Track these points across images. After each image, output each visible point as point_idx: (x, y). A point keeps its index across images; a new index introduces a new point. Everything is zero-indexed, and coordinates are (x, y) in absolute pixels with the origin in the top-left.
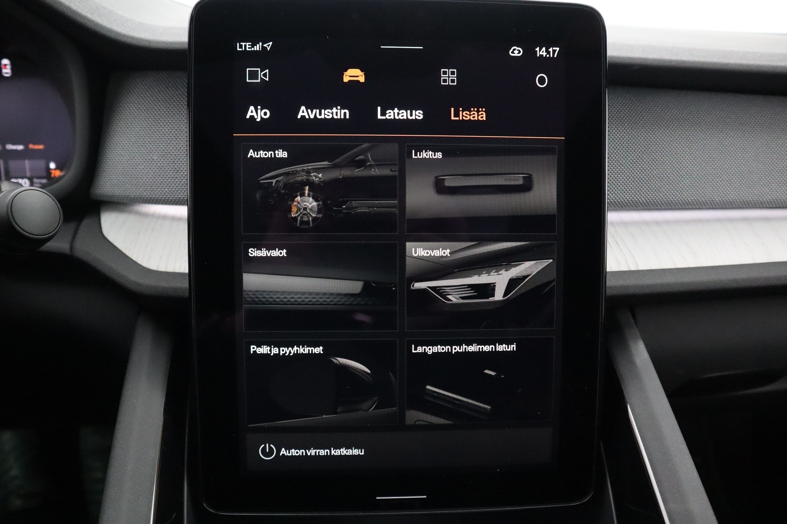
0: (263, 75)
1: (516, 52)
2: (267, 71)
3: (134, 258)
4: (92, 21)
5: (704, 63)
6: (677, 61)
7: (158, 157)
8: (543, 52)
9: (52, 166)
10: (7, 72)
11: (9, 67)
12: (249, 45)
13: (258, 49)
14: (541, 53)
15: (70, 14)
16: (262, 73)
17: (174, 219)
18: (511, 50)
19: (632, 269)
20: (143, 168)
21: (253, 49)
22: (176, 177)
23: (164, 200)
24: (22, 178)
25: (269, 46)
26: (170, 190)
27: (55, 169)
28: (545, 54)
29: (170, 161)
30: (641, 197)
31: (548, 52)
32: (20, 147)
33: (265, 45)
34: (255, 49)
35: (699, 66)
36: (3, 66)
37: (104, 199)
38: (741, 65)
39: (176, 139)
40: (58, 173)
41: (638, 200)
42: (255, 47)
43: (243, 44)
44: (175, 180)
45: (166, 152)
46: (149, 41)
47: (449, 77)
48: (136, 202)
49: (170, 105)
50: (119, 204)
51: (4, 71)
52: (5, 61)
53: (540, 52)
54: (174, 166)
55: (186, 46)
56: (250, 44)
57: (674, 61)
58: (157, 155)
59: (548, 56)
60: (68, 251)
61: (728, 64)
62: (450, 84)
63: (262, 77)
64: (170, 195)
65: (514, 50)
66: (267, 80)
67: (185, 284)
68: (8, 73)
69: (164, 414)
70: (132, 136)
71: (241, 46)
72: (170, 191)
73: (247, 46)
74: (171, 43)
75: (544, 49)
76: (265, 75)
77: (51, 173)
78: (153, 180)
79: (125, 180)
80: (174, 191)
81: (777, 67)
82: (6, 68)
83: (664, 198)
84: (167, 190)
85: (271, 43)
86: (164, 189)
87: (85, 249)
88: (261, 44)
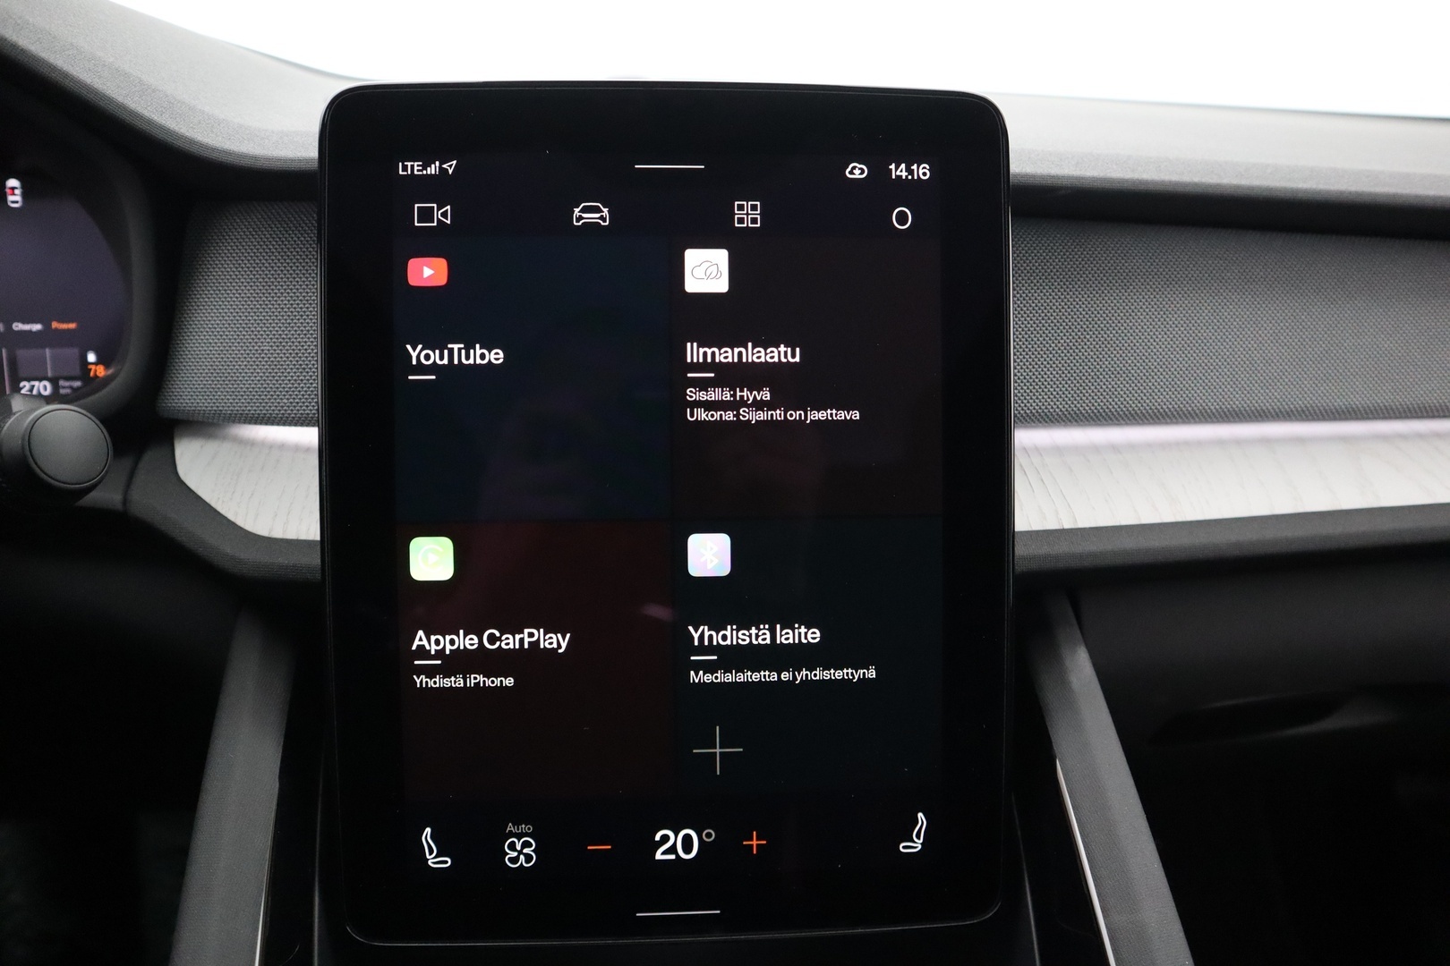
0: (443, 214)
1: (857, 172)
2: (449, 207)
3: (231, 517)
4: (162, 128)
5: (1177, 184)
6: (1134, 182)
7: (271, 346)
8: (901, 171)
9: (91, 357)
10: (15, 199)
11: (17, 192)
12: (418, 166)
13: (433, 172)
14: (898, 173)
15: (124, 116)
16: (440, 212)
17: (297, 449)
18: (849, 169)
19: (1067, 526)
20: (246, 365)
21: (425, 172)
22: (302, 380)
23: (281, 418)
24: (40, 380)
25: (451, 166)
26: (292, 400)
27: (95, 364)
28: (904, 174)
29: (291, 354)
30: (1084, 405)
31: (910, 172)
32: (37, 327)
33: (445, 166)
34: (429, 173)
35: (1170, 189)
36: (8, 191)
37: (180, 416)
38: (1238, 187)
39: (302, 316)
40: (101, 371)
41: (1079, 410)
42: (429, 169)
43: (409, 164)
44: (299, 384)
45: (283, 339)
46: (255, 158)
47: (747, 214)
48: (234, 422)
49: (291, 259)
50: (204, 425)
51: (11, 198)
52: (13, 182)
53: (896, 171)
54: (297, 361)
55: (315, 165)
56: (421, 163)
57: (1127, 181)
58: (268, 342)
59: (910, 177)
60: (119, 507)
61: (1218, 185)
62: (750, 225)
63: (440, 217)
64: (292, 410)
65: (854, 168)
66: (449, 222)
67: (315, 560)
68: (17, 202)
69: (280, 778)
70: (227, 311)
71: (405, 168)
72: (291, 403)
73: (416, 168)
74: (292, 160)
75: (903, 166)
76: (444, 215)
77: (91, 369)
78: (262, 384)
79: (216, 385)
80: (298, 403)
81: (1298, 190)
82: (13, 194)
83: (1122, 406)
84: (286, 401)
85: (455, 162)
86: (281, 399)
87: (147, 502)
88: (437, 163)
